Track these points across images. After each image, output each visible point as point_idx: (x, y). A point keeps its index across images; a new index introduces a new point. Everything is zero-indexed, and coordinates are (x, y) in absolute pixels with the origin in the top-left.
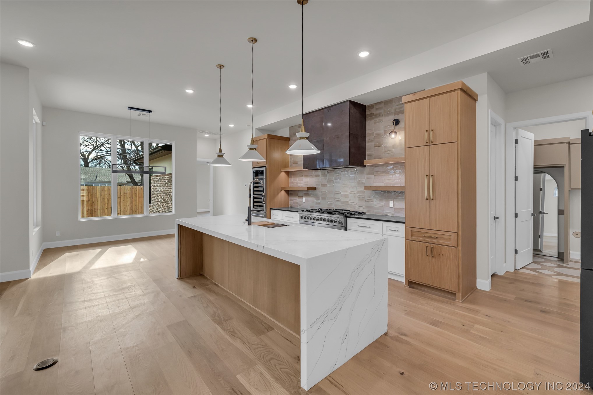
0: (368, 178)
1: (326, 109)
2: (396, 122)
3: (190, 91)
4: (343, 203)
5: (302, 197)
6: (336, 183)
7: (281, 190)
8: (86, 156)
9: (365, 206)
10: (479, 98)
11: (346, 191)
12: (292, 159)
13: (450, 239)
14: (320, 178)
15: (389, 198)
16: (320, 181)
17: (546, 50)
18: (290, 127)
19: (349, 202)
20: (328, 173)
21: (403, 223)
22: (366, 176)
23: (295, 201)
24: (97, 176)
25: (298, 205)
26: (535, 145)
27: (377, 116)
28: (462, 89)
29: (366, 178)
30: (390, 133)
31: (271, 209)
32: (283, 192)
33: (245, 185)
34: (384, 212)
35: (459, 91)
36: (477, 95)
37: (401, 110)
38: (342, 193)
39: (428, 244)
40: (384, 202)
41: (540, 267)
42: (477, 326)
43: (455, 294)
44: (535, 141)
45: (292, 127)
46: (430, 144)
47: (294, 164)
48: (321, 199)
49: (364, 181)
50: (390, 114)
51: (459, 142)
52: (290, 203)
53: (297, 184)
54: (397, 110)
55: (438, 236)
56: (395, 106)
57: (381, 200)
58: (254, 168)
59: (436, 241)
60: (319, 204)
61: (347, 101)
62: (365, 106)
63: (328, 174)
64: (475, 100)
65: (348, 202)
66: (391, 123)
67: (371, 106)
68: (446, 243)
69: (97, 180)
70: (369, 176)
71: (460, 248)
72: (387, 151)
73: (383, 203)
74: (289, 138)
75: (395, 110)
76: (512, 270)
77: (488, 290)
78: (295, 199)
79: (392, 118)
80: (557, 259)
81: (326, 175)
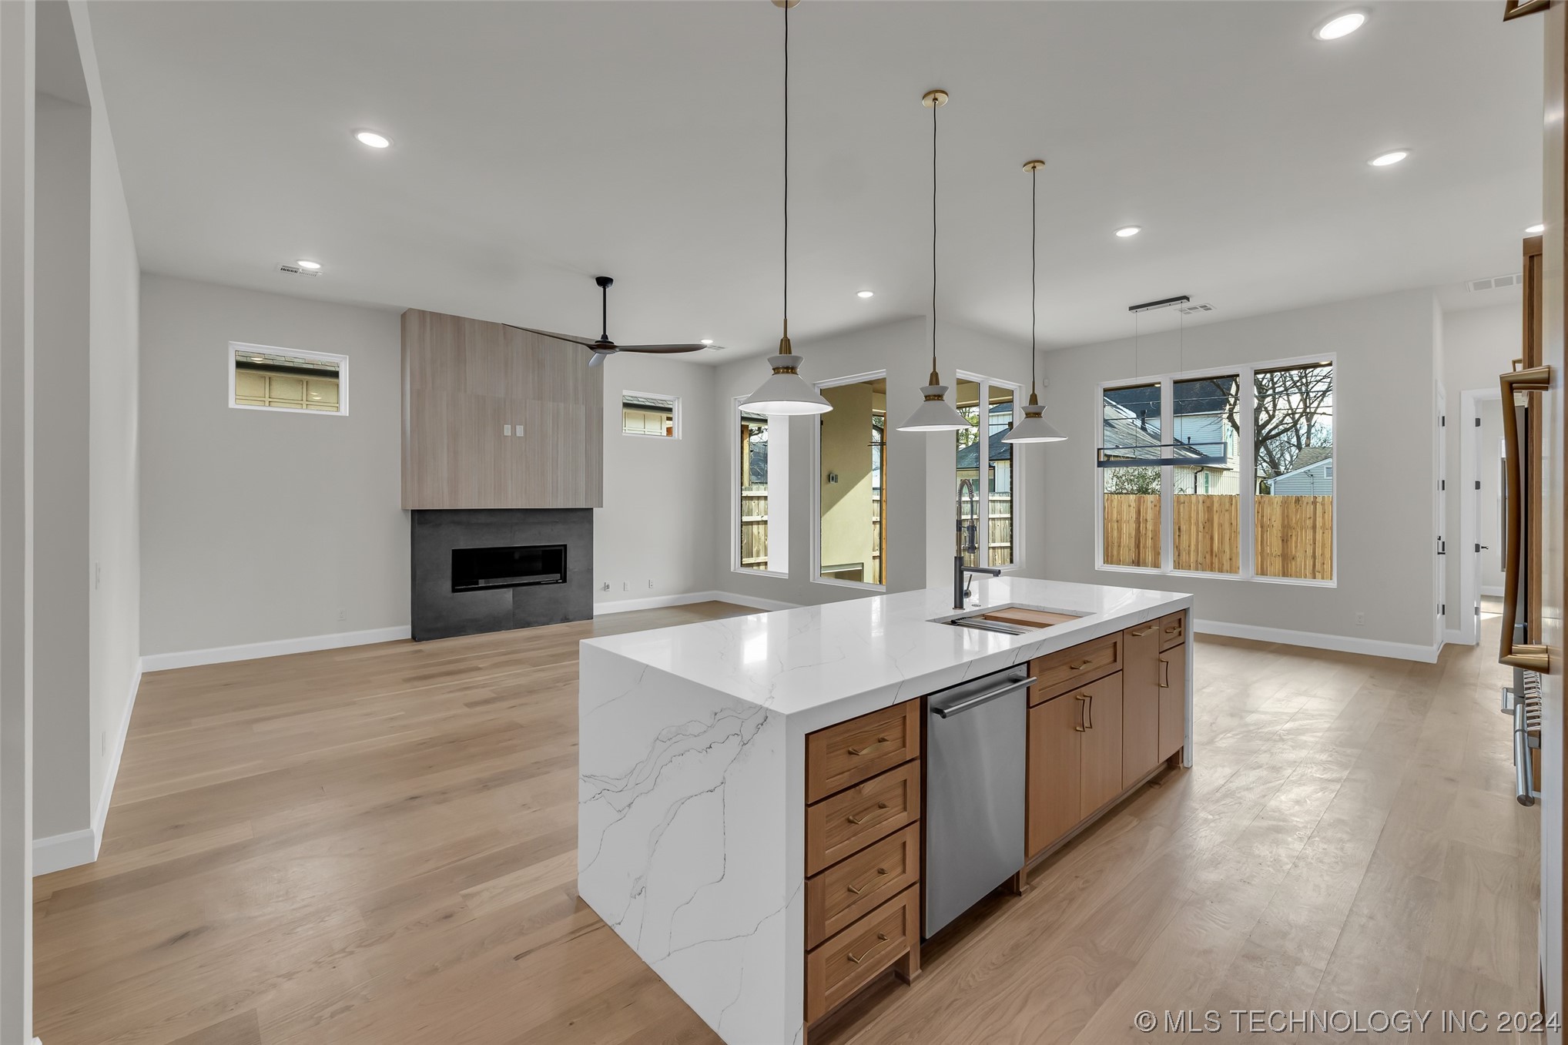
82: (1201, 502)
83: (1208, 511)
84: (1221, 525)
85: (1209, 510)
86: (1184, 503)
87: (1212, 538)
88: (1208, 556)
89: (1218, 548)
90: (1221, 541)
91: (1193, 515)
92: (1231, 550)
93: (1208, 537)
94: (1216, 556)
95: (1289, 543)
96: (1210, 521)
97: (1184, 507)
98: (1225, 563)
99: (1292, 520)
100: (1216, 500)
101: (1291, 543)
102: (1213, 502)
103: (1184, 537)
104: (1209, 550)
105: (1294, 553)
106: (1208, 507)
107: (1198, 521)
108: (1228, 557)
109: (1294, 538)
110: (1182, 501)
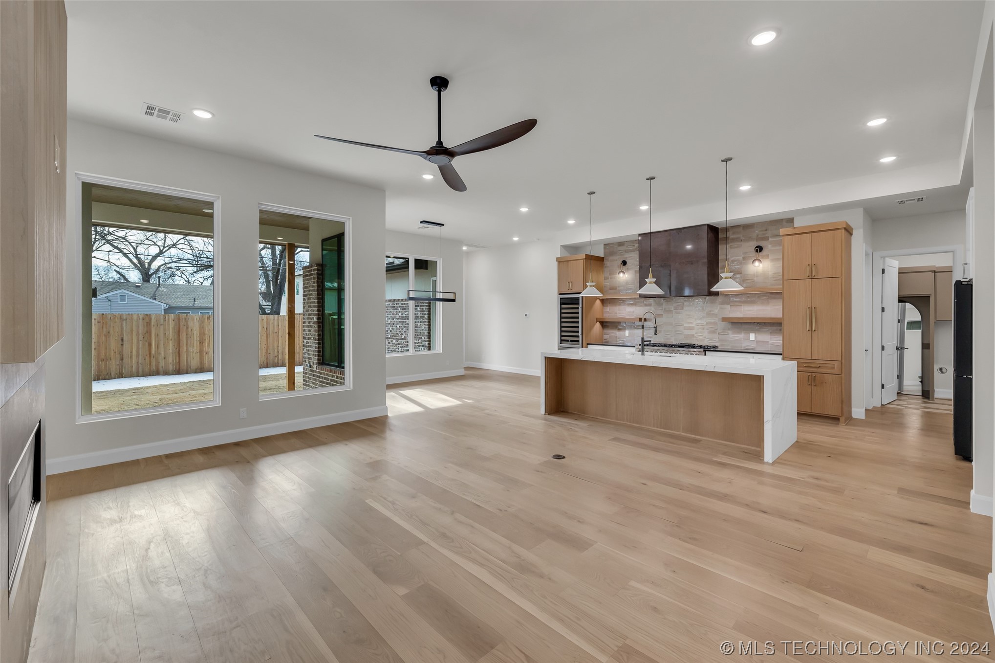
0: (721, 308)
1: (675, 231)
2: (759, 249)
3: (524, 210)
5: (625, 329)
6: (677, 313)
7: (597, 322)
8: (147, 266)
9: (717, 340)
10: (855, 232)
11: (691, 323)
12: (608, 284)
13: (833, 368)
14: (652, 309)
15: (749, 330)
17: (922, 197)
18: (604, 245)
19: (695, 335)
20: (664, 302)
21: (781, 354)
22: (719, 307)
23: (612, 334)
24: (195, 299)
25: (618, 340)
26: (899, 273)
27: (734, 240)
28: (845, 228)
29: (718, 308)
30: (754, 261)
31: (588, 344)
32: (598, 324)
33: (526, 315)
34: (743, 345)
35: (843, 230)
36: (852, 229)
37: (764, 236)
38: (684, 325)
39: (810, 374)
40: (743, 335)
41: (906, 403)
42: (867, 437)
43: (838, 419)
44: (899, 269)
45: (608, 244)
46: (811, 277)
47: (610, 289)
49: (716, 311)
50: (749, 239)
51: (843, 277)
52: (605, 337)
54: (760, 236)
55: (820, 365)
56: (756, 232)
57: (739, 333)
58: (560, 294)
59: (819, 370)
61: (705, 225)
62: (718, 228)
63: (664, 304)
64: (851, 234)
65: (694, 335)
66: (753, 250)
67: (726, 229)
68: (829, 371)
69: (196, 305)
70: (723, 306)
71: (843, 375)
72: (747, 279)
73: (741, 336)
74: (604, 258)
75: (758, 236)
76: (879, 405)
77: (864, 418)
78: (612, 333)
79: (754, 244)
80: (921, 397)
82: (141, 318)
83: (147, 325)
84: (157, 335)
85: (149, 324)
86: (126, 319)
87: (150, 345)
88: (147, 358)
89: (155, 351)
90: (158, 347)
91: (135, 328)
92: (165, 352)
93: (147, 344)
94: (153, 357)
95: (204, 344)
96: (149, 332)
97: (126, 323)
98: (161, 362)
99: (206, 330)
100: (153, 317)
101: (205, 344)
102: (151, 319)
103: (126, 345)
104: (148, 353)
105: (207, 349)
106: (147, 323)
107: (138, 332)
108: (163, 357)
109: (207, 341)
110: (125, 318)
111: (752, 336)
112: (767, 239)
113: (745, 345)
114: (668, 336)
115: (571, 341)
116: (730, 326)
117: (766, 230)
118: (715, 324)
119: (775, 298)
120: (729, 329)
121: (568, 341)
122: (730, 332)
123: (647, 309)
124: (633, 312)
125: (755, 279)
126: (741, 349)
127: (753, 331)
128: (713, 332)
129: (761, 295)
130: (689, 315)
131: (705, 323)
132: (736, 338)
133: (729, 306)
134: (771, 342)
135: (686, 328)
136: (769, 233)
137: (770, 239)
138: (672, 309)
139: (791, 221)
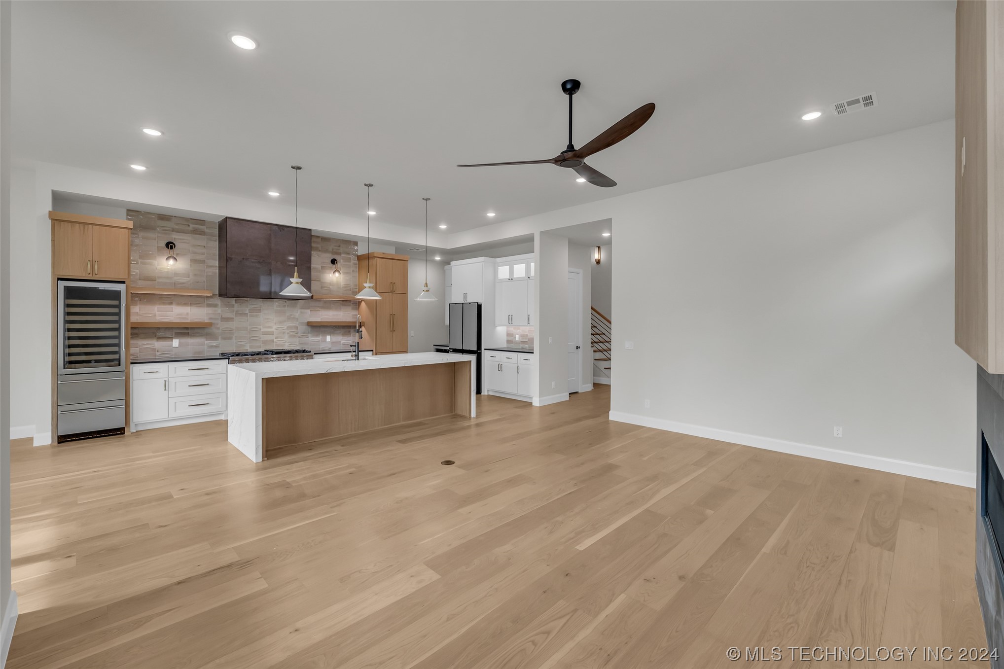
0: (301, 313)
1: (277, 227)
2: (334, 262)
4: (265, 342)
5: (171, 337)
6: (251, 316)
9: (298, 343)
11: (270, 327)
12: (137, 271)
14: (218, 309)
15: (325, 334)
16: (219, 313)
18: (127, 211)
19: (275, 340)
20: (236, 303)
22: (299, 311)
23: (148, 345)
25: (158, 354)
27: (319, 249)
28: (407, 261)
29: (299, 312)
31: (132, 364)
34: (321, 347)
37: (338, 251)
38: (262, 330)
40: (321, 337)
46: (393, 292)
48: (220, 339)
50: (328, 251)
53: (155, 316)
54: (334, 250)
56: (332, 246)
57: (317, 336)
60: (216, 346)
63: (236, 305)
65: (273, 340)
66: (330, 261)
70: (303, 310)
72: (324, 287)
73: (319, 338)
79: (330, 256)
81: (233, 306)
111: (328, 338)
112: (339, 254)
113: (323, 347)
114: (243, 343)
115: (97, 361)
116: (310, 329)
117: (339, 246)
118: (297, 328)
119: (345, 305)
120: (309, 333)
121: (89, 362)
122: (310, 335)
123: (209, 310)
124: (188, 314)
125: (331, 287)
126: (319, 351)
127: (330, 334)
128: (294, 336)
129: (336, 302)
130: (268, 319)
131: (286, 327)
132: (313, 341)
133: (309, 311)
134: (342, 342)
135: (264, 333)
136: (341, 250)
137: (342, 255)
138: (247, 312)
139: (356, 244)
